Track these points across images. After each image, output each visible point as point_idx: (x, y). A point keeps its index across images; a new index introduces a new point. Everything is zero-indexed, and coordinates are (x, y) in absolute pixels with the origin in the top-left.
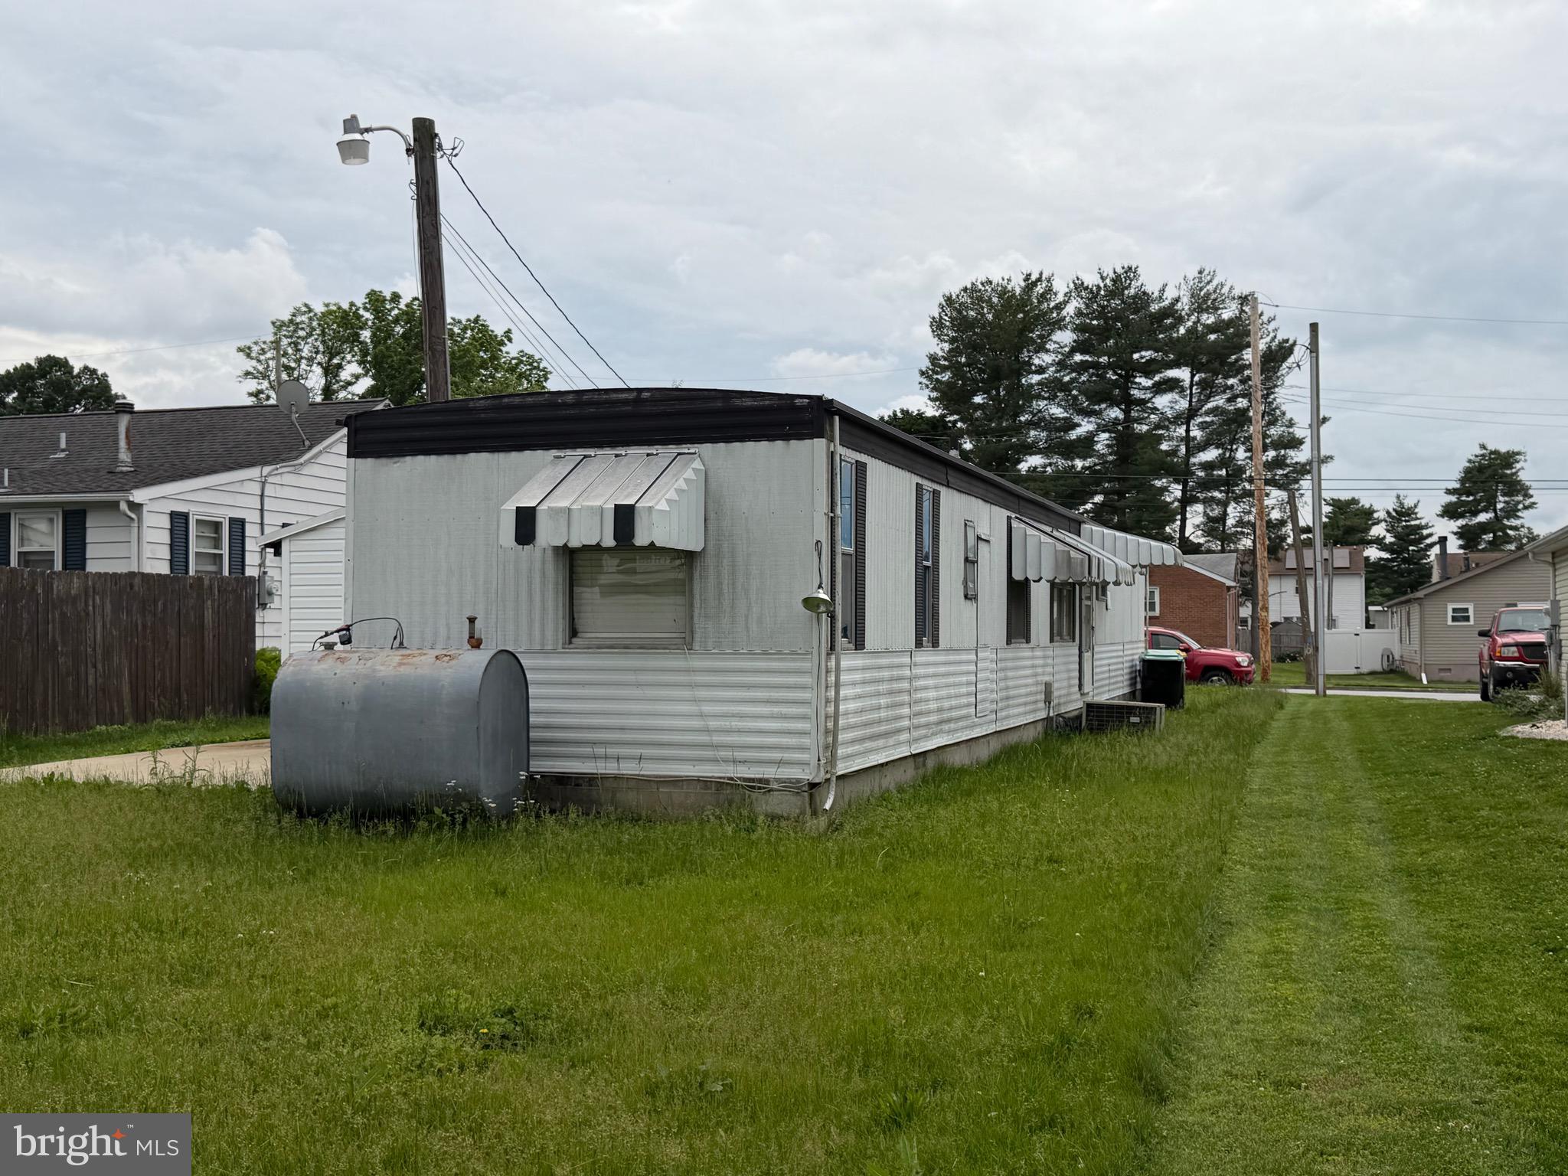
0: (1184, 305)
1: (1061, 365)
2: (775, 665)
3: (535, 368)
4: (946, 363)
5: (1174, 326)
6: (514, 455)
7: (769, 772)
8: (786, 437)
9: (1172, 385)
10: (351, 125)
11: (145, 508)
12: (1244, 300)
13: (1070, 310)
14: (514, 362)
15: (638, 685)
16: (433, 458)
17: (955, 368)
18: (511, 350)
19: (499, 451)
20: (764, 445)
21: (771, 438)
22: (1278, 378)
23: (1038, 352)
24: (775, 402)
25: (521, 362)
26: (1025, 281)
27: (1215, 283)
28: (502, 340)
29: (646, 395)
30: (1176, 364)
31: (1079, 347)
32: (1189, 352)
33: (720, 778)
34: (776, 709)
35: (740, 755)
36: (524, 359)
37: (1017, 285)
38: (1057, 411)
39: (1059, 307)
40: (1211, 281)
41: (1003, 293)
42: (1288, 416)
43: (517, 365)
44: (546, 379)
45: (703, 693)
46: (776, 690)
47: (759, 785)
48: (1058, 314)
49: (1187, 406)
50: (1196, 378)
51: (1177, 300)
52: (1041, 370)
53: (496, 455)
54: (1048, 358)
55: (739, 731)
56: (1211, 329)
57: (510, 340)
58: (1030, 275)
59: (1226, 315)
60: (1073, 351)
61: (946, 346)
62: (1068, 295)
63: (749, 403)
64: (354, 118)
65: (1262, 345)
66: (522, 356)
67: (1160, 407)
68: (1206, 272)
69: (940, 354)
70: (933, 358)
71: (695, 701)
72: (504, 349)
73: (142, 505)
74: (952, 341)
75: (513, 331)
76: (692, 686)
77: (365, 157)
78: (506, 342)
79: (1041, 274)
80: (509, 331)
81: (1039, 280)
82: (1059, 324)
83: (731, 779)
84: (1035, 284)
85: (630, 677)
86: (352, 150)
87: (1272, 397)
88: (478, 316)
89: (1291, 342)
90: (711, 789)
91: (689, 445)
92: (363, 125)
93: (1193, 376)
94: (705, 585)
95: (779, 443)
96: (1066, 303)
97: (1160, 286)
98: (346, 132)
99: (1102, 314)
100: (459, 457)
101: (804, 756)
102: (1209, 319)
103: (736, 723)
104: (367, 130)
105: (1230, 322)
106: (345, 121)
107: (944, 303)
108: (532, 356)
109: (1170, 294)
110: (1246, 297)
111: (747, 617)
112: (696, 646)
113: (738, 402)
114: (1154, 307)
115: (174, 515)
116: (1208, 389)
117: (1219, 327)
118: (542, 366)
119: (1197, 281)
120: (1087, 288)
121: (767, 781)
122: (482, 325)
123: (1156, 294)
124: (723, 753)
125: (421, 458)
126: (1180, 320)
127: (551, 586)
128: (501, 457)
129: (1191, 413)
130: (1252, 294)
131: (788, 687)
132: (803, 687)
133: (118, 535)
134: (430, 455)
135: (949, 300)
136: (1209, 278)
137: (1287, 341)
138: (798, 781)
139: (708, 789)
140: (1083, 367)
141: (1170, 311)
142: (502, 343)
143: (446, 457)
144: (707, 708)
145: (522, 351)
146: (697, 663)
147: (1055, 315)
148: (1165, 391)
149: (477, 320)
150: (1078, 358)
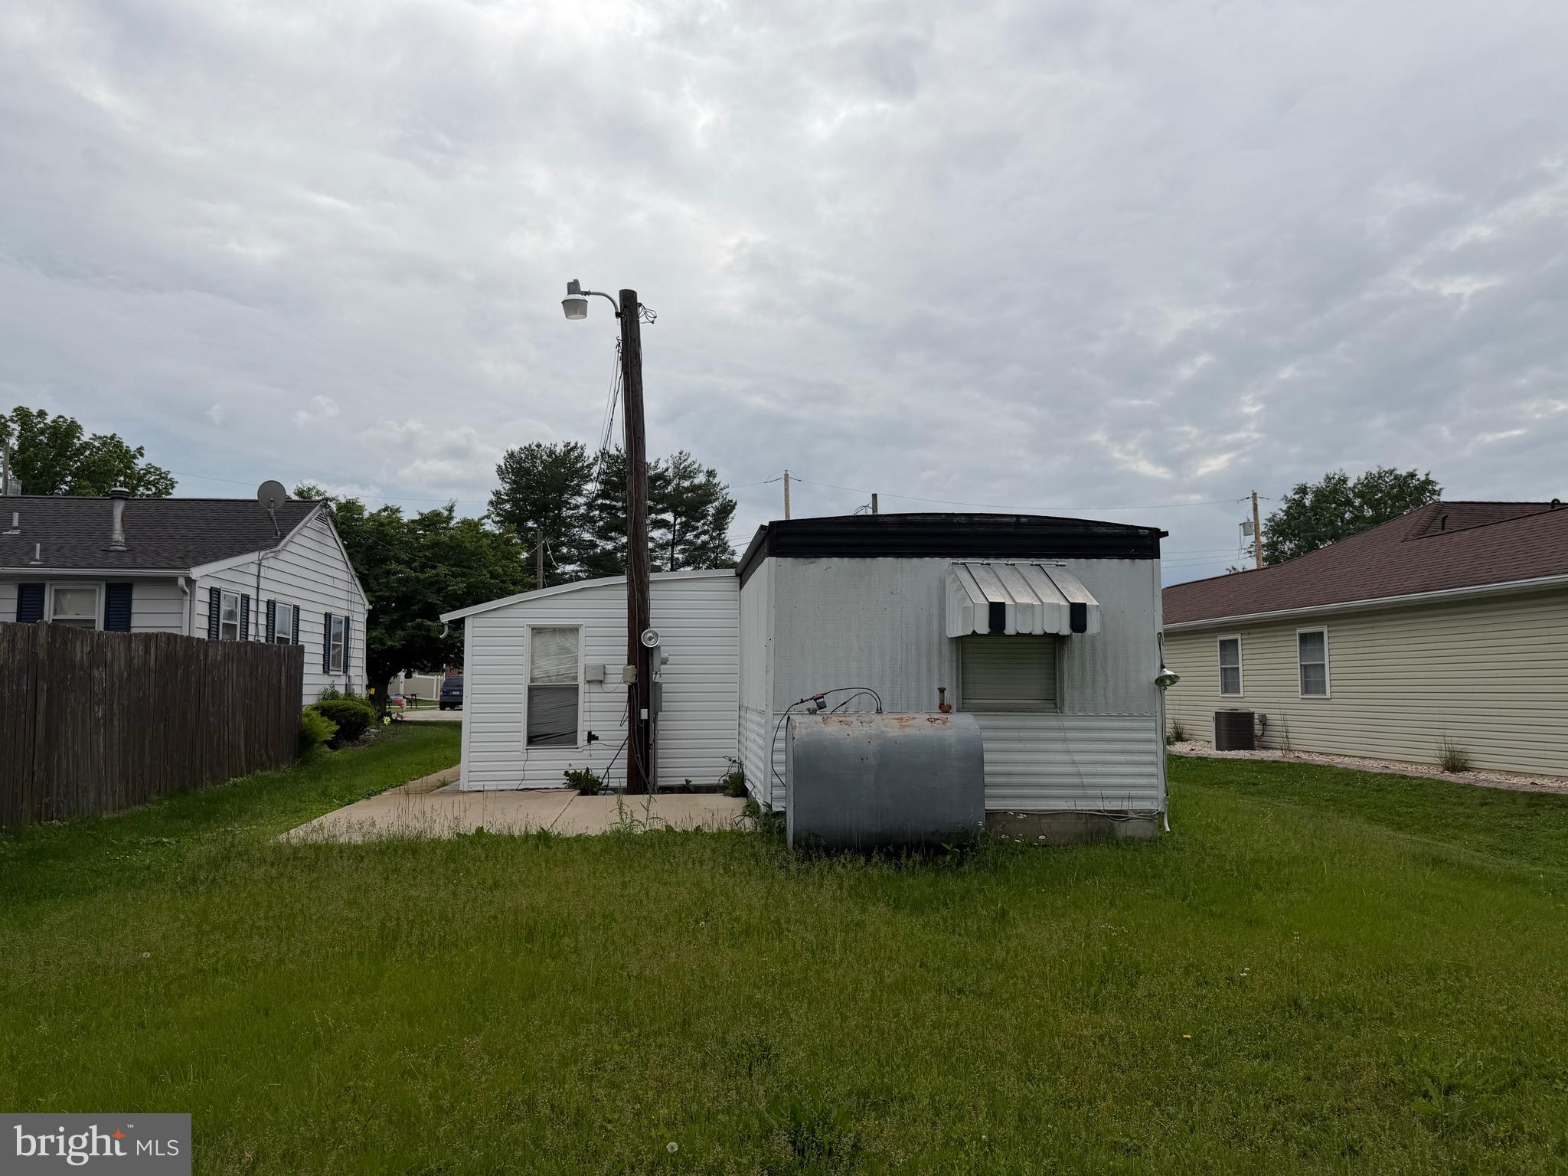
0: (670, 473)
1: (590, 506)
2: (1127, 724)
3: (163, 478)
4: (506, 498)
5: (665, 487)
6: (915, 560)
7: (1125, 806)
8: (1133, 557)
9: (664, 524)
10: (573, 287)
11: (198, 584)
12: (711, 474)
13: (595, 470)
14: (142, 472)
15: (1020, 740)
16: (846, 560)
17: (515, 502)
18: (140, 463)
19: (902, 557)
20: (1115, 562)
21: (1122, 556)
22: (726, 523)
23: (575, 495)
24: (1125, 532)
25: (150, 472)
26: (565, 447)
27: (689, 461)
28: (135, 454)
29: (1023, 520)
30: (664, 511)
31: (603, 494)
32: (674, 503)
33: (1089, 811)
34: (1130, 758)
35: (1106, 792)
36: (152, 470)
37: (560, 449)
38: (587, 536)
39: (589, 466)
40: (687, 459)
41: (551, 453)
42: (731, 549)
43: (145, 474)
44: (173, 487)
45: (1072, 746)
46: (1130, 743)
47: (1120, 815)
48: (589, 471)
49: (672, 538)
50: (678, 520)
51: (667, 470)
52: (577, 507)
53: (900, 560)
54: (581, 500)
55: (1104, 775)
56: (687, 490)
57: (142, 455)
58: (569, 443)
59: (696, 481)
60: (598, 496)
61: (507, 486)
62: (596, 459)
63: (1103, 530)
64: (576, 282)
65: (716, 504)
66: (150, 468)
67: (655, 537)
68: (684, 454)
69: (503, 491)
70: (497, 493)
71: (1067, 752)
72: (136, 461)
73: (195, 581)
74: (514, 482)
75: (145, 449)
76: (1064, 740)
77: (584, 313)
78: (138, 456)
79: (576, 444)
80: (141, 448)
81: (575, 447)
82: (587, 478)
83: (1100, 811)
84: (573, 449)
85: (1014, 734)
86: (575, 306)
87: (723, 535)
88: (114, 434)
89: (734, 502)
90: (1082, 819)
91: (1058, 560)
92: (583, 289)
93: (675, 520)
94: (1072, 664)
95: (1127, 561)
96: (593, 464)
97: (655, 459)
98: (570, 292)
99: (618, 473)
100: (868, 560)
101: (1154, 793)
102: (686, 484)
103: (1100, 769)
104: (587, 293)
105: (699, 487)
106: (569, 284)
107: (507, 456)
108: (160, 469)
109: (662, 466)
110: (711, 471)
111: (1105, 689)
112: (1066, 709)
113: (1095, 530)
114: (652, 473)
115: (212, 590)
116: (686, 527)
117: (693, 488)
118: (169, 477)
119: (678, 458)
120: (609, 456)
121: (1126, 812)
122: (118, 442)
123: (653, 464)
124: (1090, 792)
125: (835, 560)
126: (668, 482)
127: (947, 665)
128: (904, 563)
129: (673, 544)
130: (714, 470)
131: (1138, 741)
132: (1149, 741)
133: (173, 606)
134: (843, 557)
135: (512, 455)
136: (685, 457)
137: (731, 501)
138: (1151, 811)
139: (1080, 819)
140: (602, 508)
141: (660, 476)
142: (134, 457)
143: (857, 560)
144: (1077, 758)
145: (149, 464)
146: (1067, 724)
147: (586, 472)
148: (660, 528)
149: (113, 437)
150: (600, 501)
